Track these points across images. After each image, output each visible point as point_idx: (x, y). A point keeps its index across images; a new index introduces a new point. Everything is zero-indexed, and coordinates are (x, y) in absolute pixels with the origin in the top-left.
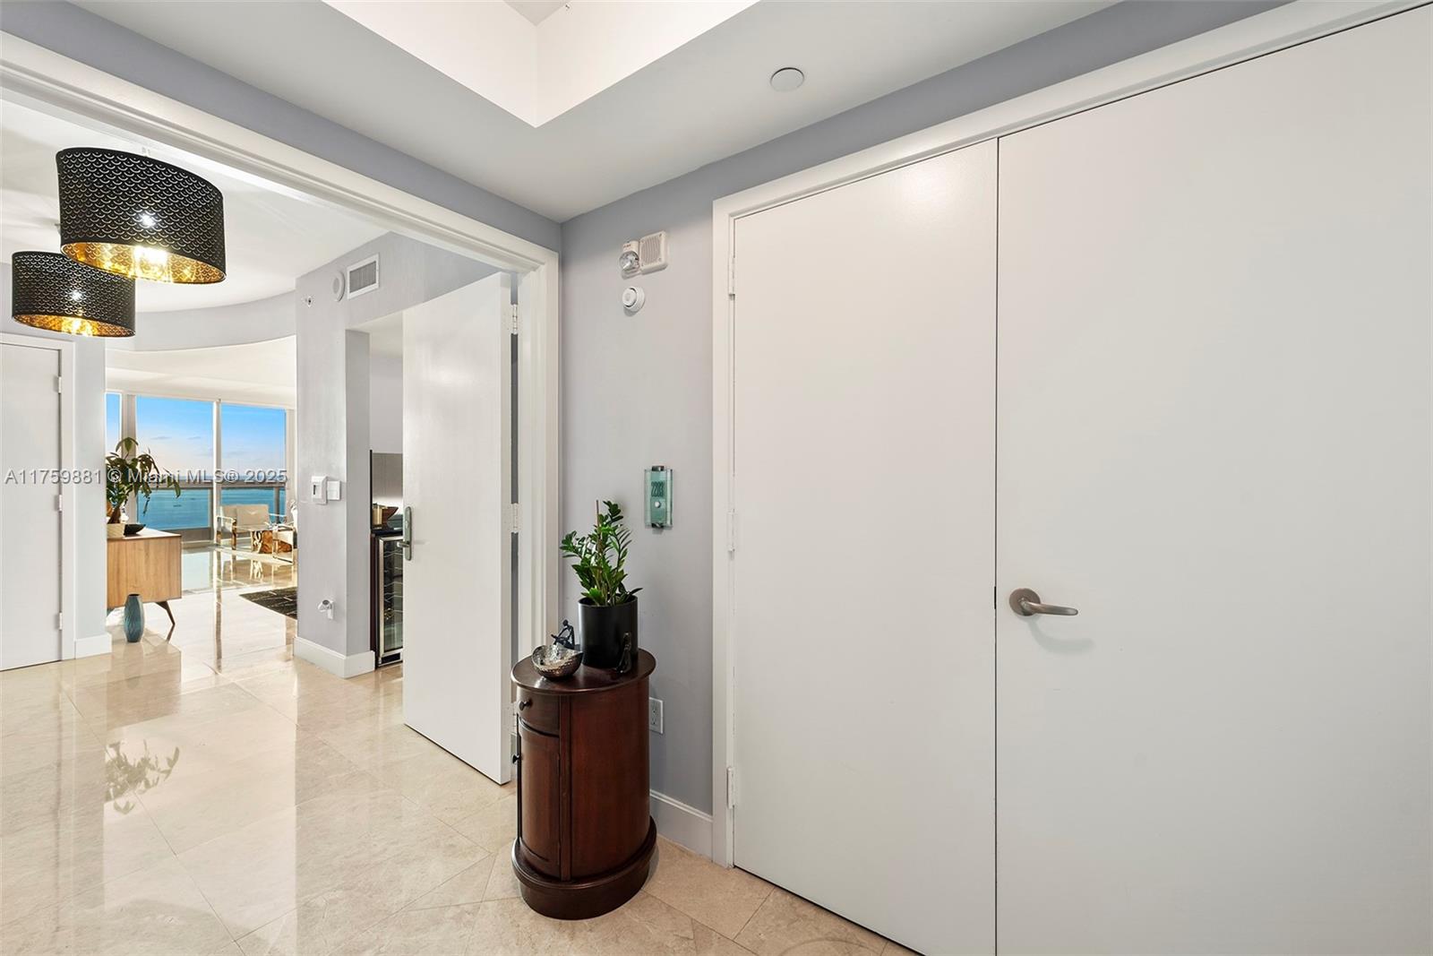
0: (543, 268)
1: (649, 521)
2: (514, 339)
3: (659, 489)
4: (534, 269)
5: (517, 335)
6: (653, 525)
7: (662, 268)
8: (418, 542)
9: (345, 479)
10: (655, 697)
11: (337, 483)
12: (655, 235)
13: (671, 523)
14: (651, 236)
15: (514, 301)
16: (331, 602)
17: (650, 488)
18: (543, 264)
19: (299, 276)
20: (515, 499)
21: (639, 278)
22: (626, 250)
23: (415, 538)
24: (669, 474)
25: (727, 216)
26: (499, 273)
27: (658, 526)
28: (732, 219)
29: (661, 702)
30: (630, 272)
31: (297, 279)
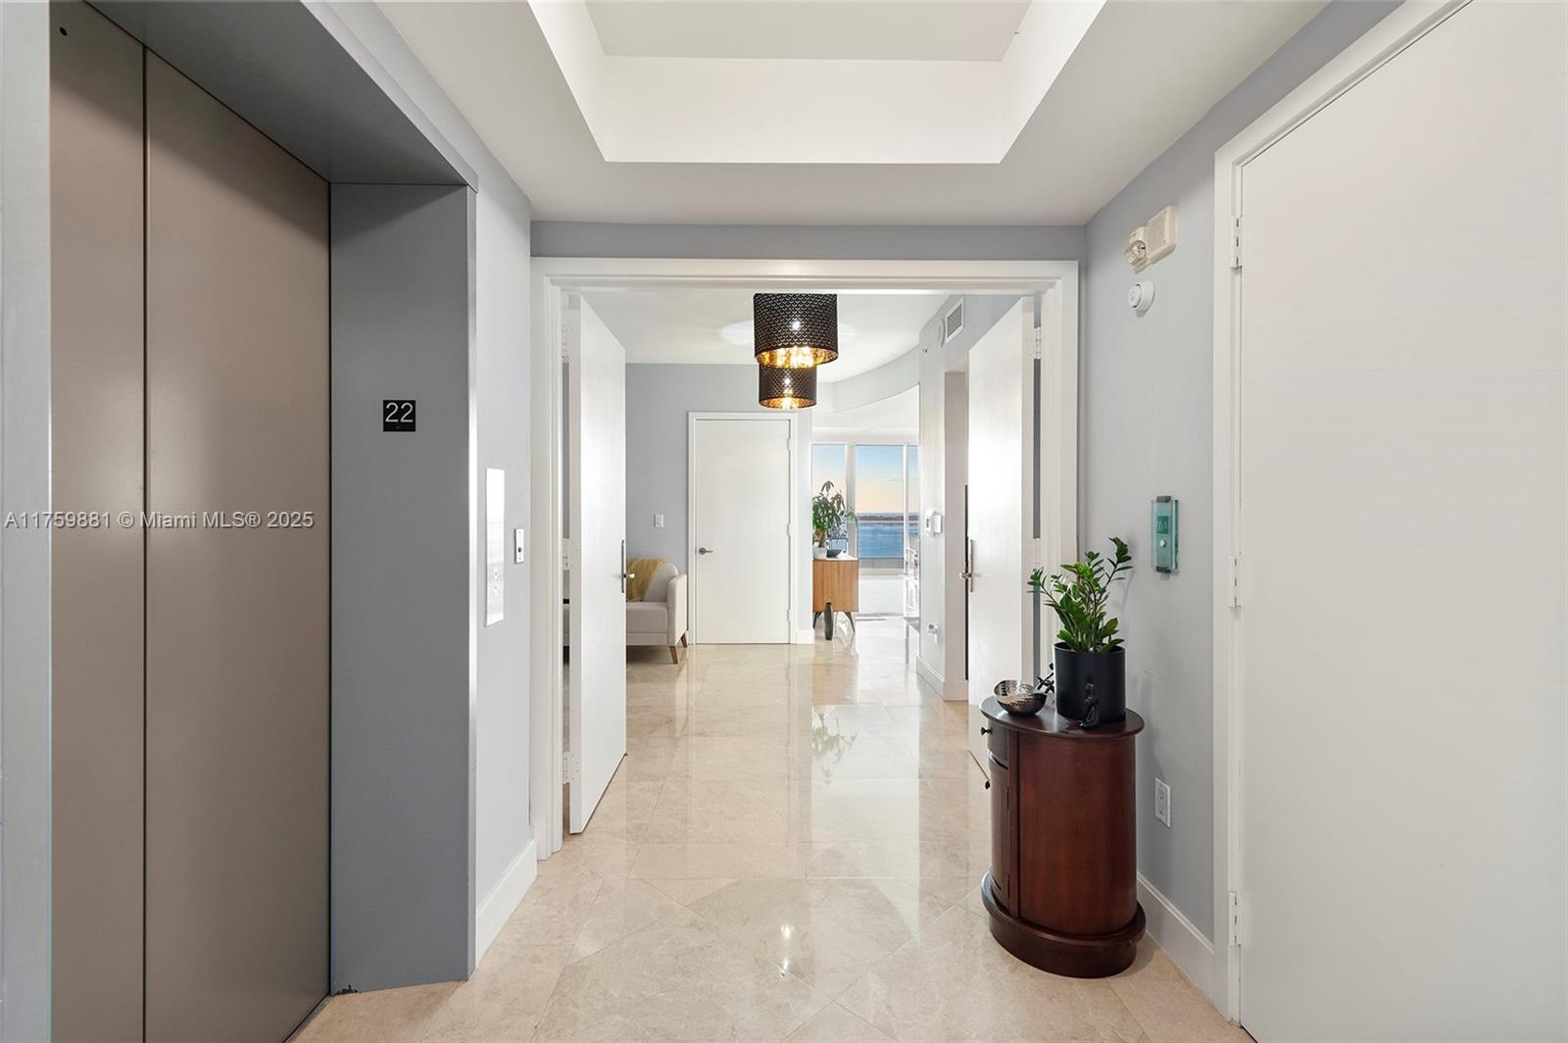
0: (1059, 283)
1: (1155, 564)
2: (1037, 363)
3: (1166, 525)
4: (1052, 285)
5: (1039, 360)
6: (1159, 569)
7: (1170, 251)
8: (978, 575)
9: (944, 514)
10: (1163, 781)
11: (939, 517)
12: (1159, 214)
13: (1176, 567)
14: (1156, 217)
15: (1038, 324)
16: (936, 627)
17: (1155, 522)
18: (1060, 278)
19: (920, 329)
20: (1037, 535)
21: (1151, 269)
22: (1131, 241)
23: (976, 571)
24: (1174, 505)
25: (1230, 165)
26: (1022, 299)
27: (1164, 570)
28: (1238, 167)
29: (1168, 788)
30: (1139, 263)
31: (920, 332)
